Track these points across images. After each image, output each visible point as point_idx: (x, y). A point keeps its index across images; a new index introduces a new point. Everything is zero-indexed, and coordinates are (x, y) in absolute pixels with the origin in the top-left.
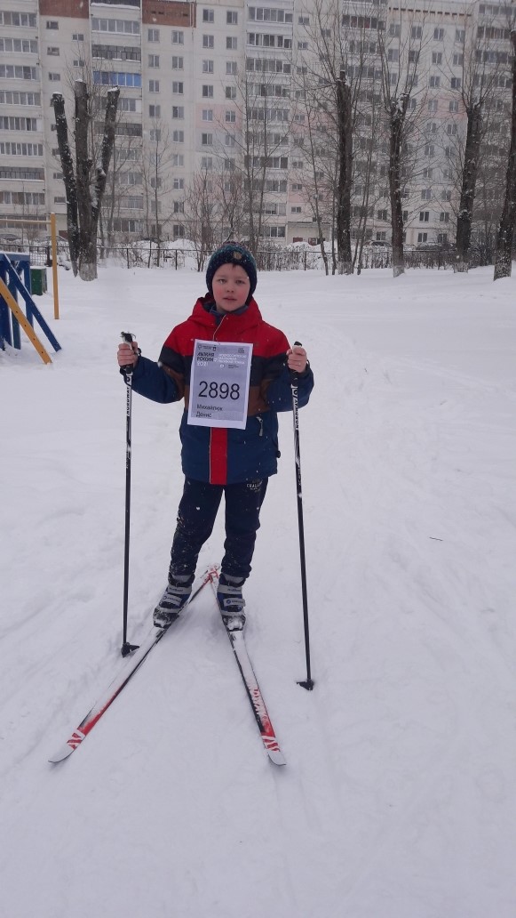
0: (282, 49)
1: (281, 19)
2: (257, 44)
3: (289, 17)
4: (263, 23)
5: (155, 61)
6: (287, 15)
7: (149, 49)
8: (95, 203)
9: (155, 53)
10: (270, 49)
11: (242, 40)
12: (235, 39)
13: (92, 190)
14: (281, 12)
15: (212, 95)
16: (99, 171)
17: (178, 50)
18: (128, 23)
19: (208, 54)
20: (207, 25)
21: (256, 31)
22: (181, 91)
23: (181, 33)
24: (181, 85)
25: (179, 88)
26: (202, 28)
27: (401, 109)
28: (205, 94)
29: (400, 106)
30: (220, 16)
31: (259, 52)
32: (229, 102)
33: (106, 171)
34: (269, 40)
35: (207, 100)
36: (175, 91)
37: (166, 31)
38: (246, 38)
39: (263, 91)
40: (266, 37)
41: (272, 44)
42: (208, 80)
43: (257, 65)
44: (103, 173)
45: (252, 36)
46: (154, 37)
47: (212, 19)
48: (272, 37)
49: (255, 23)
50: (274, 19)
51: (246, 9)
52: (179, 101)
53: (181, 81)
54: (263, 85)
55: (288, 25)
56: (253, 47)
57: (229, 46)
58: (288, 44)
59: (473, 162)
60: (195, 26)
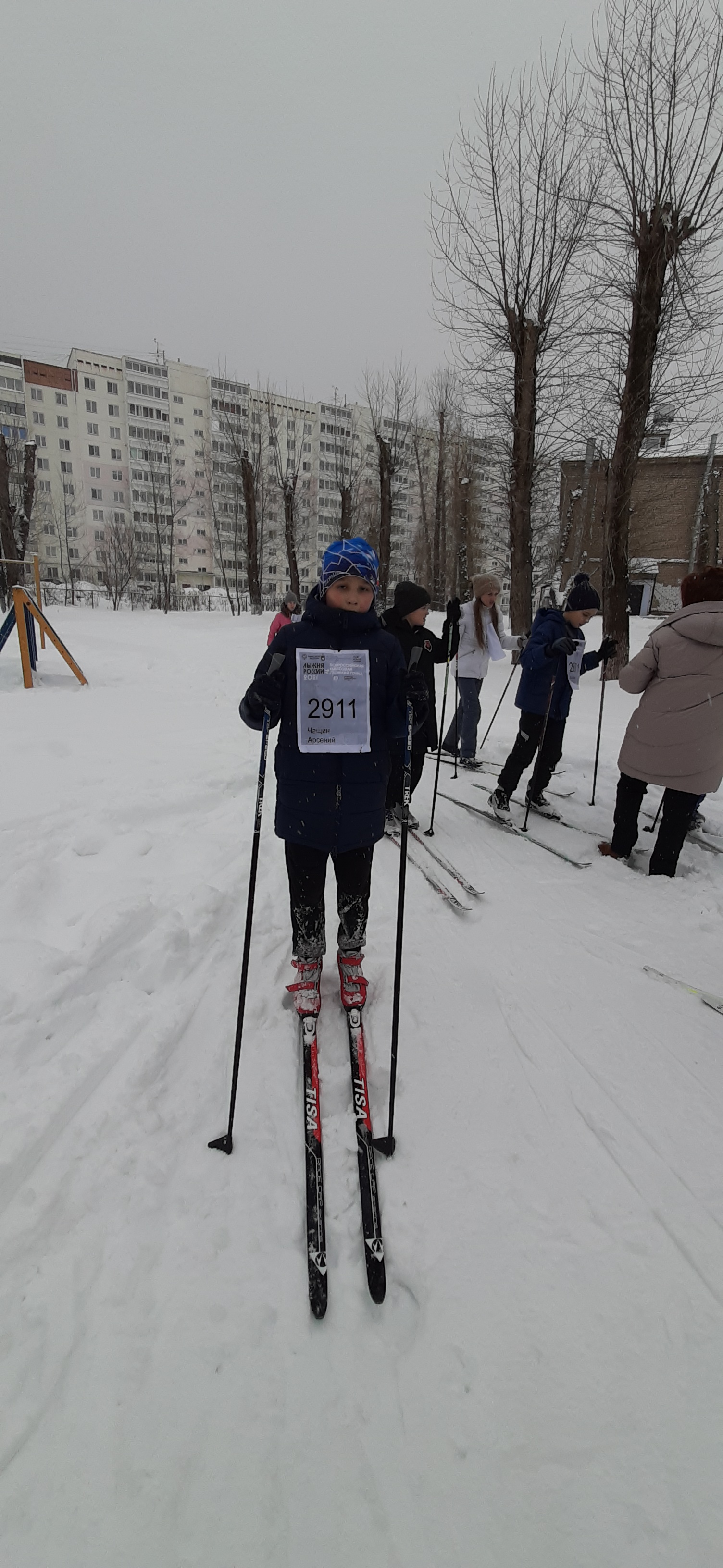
0: (161, 421)
1: (158, 396)
2: (138, 414)
3: (165, 395)
4: (141, 396)
5: (39, 418)
6: (163, 392)
7: (32, 406)
8: (20, 546)
9: (39, 411)
10: (149, 420)
11: (124, 409)
12: (117, 407)
13: (17, 535)
14: (158, 389)
15: (98, 454)
16: (22, 517)
17: (61, 410)
18: (10, 380)
19: (92, 418)
20: (88, 391)
21: (136, 403)
22: (68, 448)
23: (65, 396)
24: (67, 442)
25: (65, 445)
26: (84, 394)
27: (292, 486)
28: (91, 453)
29: (290, 483)
30: (101, 384)
31: (141, 422)
32: (115, 462)
33: (29, 517)
34: (148, 412)
35: (93, 459)
36: (62, 447)
37: (49, 393)
38: (128, 408)
39: (146, 455)
40: (145, 409)
41: (152, 416)
42: (94, 441)
43: (139, 433)
44: (25, 518)
45: (132, 406)
46: (37, 396)
47: (93, 387)
48: (151, 410)
49: (134, 395)
50: (151, 394)
51: (126, 384)
52: (67, 457)
53: (67, 439)
54: (146, 452)
55: (164, 401)
56: (133, 416)
57: (111, 413)
58: (165, 417)
59: (347, 531)
60: (77, 391)
